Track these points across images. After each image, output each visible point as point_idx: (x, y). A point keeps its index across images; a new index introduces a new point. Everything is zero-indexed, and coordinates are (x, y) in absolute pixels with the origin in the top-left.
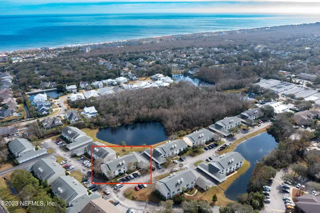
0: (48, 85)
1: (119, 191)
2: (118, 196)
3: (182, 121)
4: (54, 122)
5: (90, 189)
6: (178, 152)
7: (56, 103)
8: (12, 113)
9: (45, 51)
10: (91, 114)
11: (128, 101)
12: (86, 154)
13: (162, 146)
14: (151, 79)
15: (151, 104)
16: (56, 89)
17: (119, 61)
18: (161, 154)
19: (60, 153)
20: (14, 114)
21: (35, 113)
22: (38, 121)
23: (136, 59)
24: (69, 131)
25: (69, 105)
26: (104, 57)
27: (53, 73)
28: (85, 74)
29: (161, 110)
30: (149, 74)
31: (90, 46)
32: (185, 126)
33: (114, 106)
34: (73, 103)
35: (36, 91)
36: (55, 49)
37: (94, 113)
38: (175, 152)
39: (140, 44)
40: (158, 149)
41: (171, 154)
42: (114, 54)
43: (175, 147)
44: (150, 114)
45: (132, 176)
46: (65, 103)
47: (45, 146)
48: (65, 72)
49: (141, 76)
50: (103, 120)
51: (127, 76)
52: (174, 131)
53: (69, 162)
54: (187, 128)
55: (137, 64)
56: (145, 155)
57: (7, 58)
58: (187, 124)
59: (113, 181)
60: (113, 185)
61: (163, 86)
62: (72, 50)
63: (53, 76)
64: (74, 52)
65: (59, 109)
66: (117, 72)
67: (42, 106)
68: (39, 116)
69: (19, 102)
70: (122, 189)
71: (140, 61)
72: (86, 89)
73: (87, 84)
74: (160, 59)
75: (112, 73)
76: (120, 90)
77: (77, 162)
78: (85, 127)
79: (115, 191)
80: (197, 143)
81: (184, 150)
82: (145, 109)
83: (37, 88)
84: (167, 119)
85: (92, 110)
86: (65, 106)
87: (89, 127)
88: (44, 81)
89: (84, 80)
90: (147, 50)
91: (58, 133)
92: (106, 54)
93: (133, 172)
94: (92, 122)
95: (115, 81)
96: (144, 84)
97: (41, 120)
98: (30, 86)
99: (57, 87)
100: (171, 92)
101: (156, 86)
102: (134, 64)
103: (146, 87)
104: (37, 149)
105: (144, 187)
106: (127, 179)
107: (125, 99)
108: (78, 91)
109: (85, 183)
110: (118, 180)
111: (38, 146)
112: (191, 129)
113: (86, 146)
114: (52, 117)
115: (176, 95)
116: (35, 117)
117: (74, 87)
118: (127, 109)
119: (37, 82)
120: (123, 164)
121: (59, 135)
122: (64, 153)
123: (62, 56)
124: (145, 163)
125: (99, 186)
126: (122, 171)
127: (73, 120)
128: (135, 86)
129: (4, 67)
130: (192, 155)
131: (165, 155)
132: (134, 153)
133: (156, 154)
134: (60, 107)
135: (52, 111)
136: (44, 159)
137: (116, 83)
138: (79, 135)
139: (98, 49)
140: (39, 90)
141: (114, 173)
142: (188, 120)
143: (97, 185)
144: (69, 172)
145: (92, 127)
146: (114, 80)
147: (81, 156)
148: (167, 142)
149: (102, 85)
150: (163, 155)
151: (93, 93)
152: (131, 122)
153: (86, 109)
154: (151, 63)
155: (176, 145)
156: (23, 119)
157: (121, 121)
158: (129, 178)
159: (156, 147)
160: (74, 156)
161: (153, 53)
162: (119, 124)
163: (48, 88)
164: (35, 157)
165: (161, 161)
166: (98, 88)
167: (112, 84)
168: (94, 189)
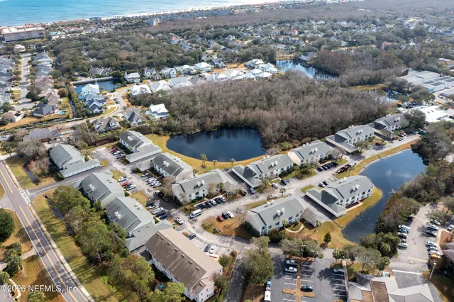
0: (100, 71)
1: (196, 221)
2: (194, 228)
3: (287, 130)
4: (108, 124)
5: (157, 216)
6: (279, 172)
7: (112, 98)
8: (53, 110)
9: (96, 23)
10: (159, 114)
11: (211, 98)
12: (152, 169)
13: (257, 163)
14: (246, 66)
15: (244, 103)
16: (111, 77)
17: (200, 39)
18: (255, 174)
19: (118, 166)
20: (56, 111)
21: (84, 111)
22: (88, 122)
23: (224, 37)
24: (129, 137)
25: (130, 101)
26: (178, 33)
27: (107, 54)
28: (151, 58)
29: (258, 112)
30: (244, 59)
31: (159, 16)
32: (291, 135)
33: (191, 103)
34: (135, 98)
35: (84, 80)
36: (111, 20)
37: (163, 113)
38: (275, 172)
39: (231, 14)
40: (251, 167)
41: (269, 174)
42: (193, 29)
43: (275, 165)
44: (242, 117)
45: (214, 201)
46: (123, 97)
47: (97, 155)
48: (124, 54)
49: (230, 62)
50: (176, 123)
51: (211, 61)
52: (275, 143)
53: (130, 178)
54: (294, 139)
55: (226, 44)
56: (233, 175)
57: (44, 33)
58: (295, 133)
59: (188, 207)
60: (188, 212)
61: (262, 78)
62: (134, 22)
63: (107, 60)
64: (137, 24)
65: (116, 105)
66: (197, 55)
67: (92, 101)
68: (89, 116)
69: (62, 95)
70: (200, 219)
71: (231, 39)
72: (152, 79)
73: (154, 72)
74: (259, 36)
75: (189, 57)
76: (201, 82)
77: (141, 179)
78: (151, 133)
79: (191, 220)
80: (307, 160)
81: (288, 170)
82: (234, 110)
83: (85, 76)
84: (266, 126)
85: (161, 108)
86: (124, 103)
87: (157, 133)
88: (96, 66)
89: (150, 65)
90: (240, 23)
91: (115, 140)
92: (182, 28)
93: (216, 196)
94: (161, 126)
95: (193, 69)
96: (235, 73)
97: (92, 120)
98: (76, 73)
99: (113, 75)
100: (274, 87)
101: (252, 76)
102: (221, 44)
103: (238, 78)
104: (86, 160)
105: (230, 217)
106: (208, 206)
107: (208, 95)
108: (141, 82)
109: (150, 207)
110: (195, 206)
111: (88, 156)
112: (300, 141)
113: (152, 159)
114: (107, 117)
115: (281, 91)
116: (84, 116)
117: (136, 75)
118: (210, 108)
119: (85, 67)
120: (202, 185)
121: (116, 143)
122: (124, 167)
123: (119, 31)
124: (233, 185)
125: (169, 213)
126: (201, 195)
127: (134, 122)
128: (222, 76)
129: (40, 46)
130: (299, 177)
131: (260, 176)
132: (218, 170)
133: (249, 173)
134: (117, 103)
135: (106, 108)
136: (96, 174)
137: (195, 71)
138: (143, 142)
139: (170, 20)
140: (88, 79)
141: (190, 196)
142: (297, 127)
143: (167, 211)
144: (129, 192)
145: (160, 132)
146: (192, 67)
147: (146, 171)
148: (264, 158)
149: (175, 73)
150: (258, 176)
151: (163, 85)
152: (215, 127)
153: (154, 108)
154: (246, 43)
155: (276, 163)
156: (68, 118)
157: (201, 125)
158: (210, 204)
159: (248, 163)
160: (136, 171)
161: (250, 28)
162: (198, 130)
163: (100, 76)
164: (84, 170)
165: (255, 182)
166: (170, 77)
167: (189, 73)
168: (163, 216)
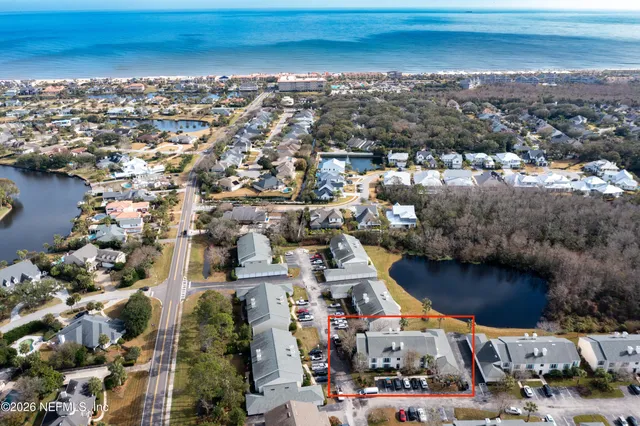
0: (361, 144)
1: (363, 404)
2: (355, 414)
4: (327, 219)
5: (314, 375)
6: (546, 369)
7: (355, 183)
8: (277, 185)
9: (393, 79)
10: (402, 220)
11: (492, 210)
12: (348, 300)
13: (507, 340)
14: (583, 169)
15: (544, 231)
16: (371, 154)
17: (527, 115)
18: (498, 359)
19: (308, 280)
20: (280, 187)
21: (312, 192)
22: (307, 209)
23: (570, 117)
24: (340, 244)
25: (376, 192)
26: (498, 104)
27: (379, 122)
28: (436, 135)
29: (559, 251)
30: (583, 158)
31: (481, 77)
32: (604, 308)
33: (453, 214)
34: (383, 189)
35: (336, 151)
36: (413, 77)
37: (408, 220)
38: (537, 368)
39: (600, 83)
40: (496, 343)
41: (523, 367)
42: (523, 99)
43: (541, 355)
44: (528, 254)
45: (407, 383)
46: (371, 185)
47: (290, 259)
48: (400, 125)
49: (560, 160)
50: (417, 238)
51: (525, 152)
52: (567, 313)
53: (313, 304)
54: (609, 316)
55: (564, 130)
56: (464, 348)
57: (324, 85)
58: (614, 304)
59: (364, 377)
60: (360, 384)
61: (601, 194)
62: (443, 82)
63: (374, 129)
64: (445, 86)
65: (356, 194)
66: (505, 142)
67: (325, 182)
68: (314, 201)
69: (298, 167)
70: (372, 403)
71: (577, 123)
72: (425, 166)
73: (430, 156)
74: (632, 124)
75: (492, 142)
76: (492, 182)
77: (326, 309)
78: (376, 244)
79: (357, 400)
80: (612, 364)
81: (566, 370)
83: (339, 146)
84: (563, 278)
85: (409, 211)
86: (367, 192)
87: (385, 246)
88: (359, 135)
89: (430, 145)
90: (606, 98)
91: (324, 243)
92: (506, 96)
93: (413, 374)
94: (395, 238)
95: (490, 161)
96: (558, 178)
97: (312, 207)
98: (332, 142)
99: (374, 151)
100: (612, 214)
101: (584, 188)
102: (556, 127)
103: (560, 186)
104: (275, 261)
105: (419, 421)
106: (395, 386)
107: (486, 207)
108: (407, 167)
109: (313, 357)
110: (376, 379)
111: (281, 257)
112: (620, 322)
113: (354, 284)
114: (331, 209)
115: (621, 223)
116: (306, 201)
117: (405, 156)
118: (479, 228)
119: (344, 135)
120: (399, 349)
121: (324, 247)
122: (314, 284)
123: (417, 92)
124: (451, 362)
125: (333, 376)
126: (393, 363)
127: (363, 223)
128: (527, 179)
129: (311, 100)
130: (583, 392)
131: (506, 365)
132: (441, 332)
133: (488, 354)
134: (359, 191)
135: (338, 196)
136: (269, 286)
137: (492, 163)
138: (353, 256)
139: (496, 85)
140: (343, 152)
141: (374, 361)
142: (622, 297)
143: (332, 371)
144: (299, 325)
145: (390, 247)
146: (490, 158)
147: (339, 301)
148: (527, 335)
149: (460, 162)
150: (501, 363)
151: (431, 179)
152: (479, 259)
153: (398, 209)
154: (601, 131)
155: (545, 351)
156: (289, 199)
157: (456, 251)
158: (398, 383)
159: (495, 336)
160: (326, 296)
161: (622, 110)
162: (448, 258)
163: (358, 151)
164: (265, 274)
165: (492, 373)
166: (451, 167)
167: (482, 166)
168: (322, 377)
